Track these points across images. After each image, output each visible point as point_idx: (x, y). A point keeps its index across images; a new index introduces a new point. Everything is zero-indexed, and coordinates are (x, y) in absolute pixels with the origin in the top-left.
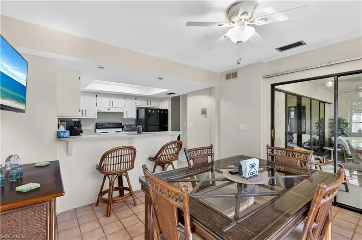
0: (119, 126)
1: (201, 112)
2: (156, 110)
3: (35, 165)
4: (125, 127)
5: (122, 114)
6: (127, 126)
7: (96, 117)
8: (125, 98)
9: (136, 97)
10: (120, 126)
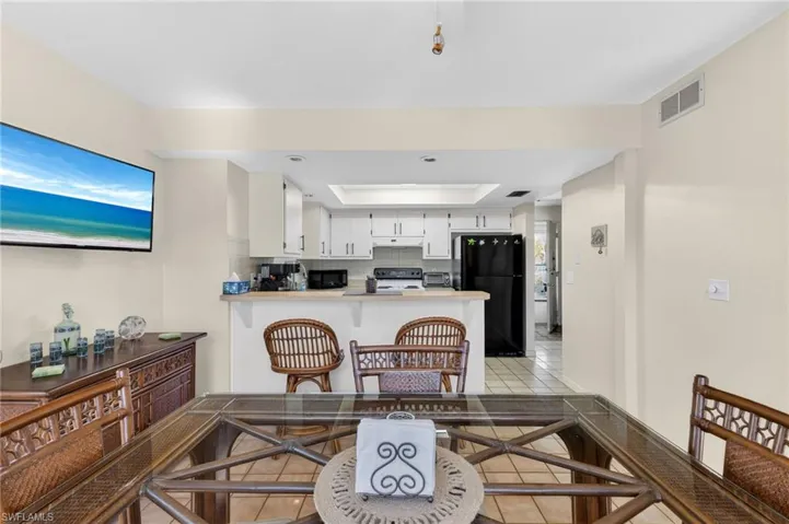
0: (417, 274)
1: (590, 240)
2: (502, 237)
3: (161, 336)
4: (426, 277)
5: (419, 249)
6: (432, 275)
7: (371, 257)
8: (424, 216)
9: (448, 212)
10: (419, 276)
